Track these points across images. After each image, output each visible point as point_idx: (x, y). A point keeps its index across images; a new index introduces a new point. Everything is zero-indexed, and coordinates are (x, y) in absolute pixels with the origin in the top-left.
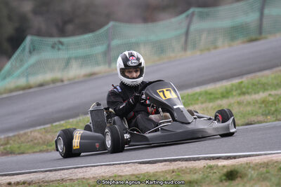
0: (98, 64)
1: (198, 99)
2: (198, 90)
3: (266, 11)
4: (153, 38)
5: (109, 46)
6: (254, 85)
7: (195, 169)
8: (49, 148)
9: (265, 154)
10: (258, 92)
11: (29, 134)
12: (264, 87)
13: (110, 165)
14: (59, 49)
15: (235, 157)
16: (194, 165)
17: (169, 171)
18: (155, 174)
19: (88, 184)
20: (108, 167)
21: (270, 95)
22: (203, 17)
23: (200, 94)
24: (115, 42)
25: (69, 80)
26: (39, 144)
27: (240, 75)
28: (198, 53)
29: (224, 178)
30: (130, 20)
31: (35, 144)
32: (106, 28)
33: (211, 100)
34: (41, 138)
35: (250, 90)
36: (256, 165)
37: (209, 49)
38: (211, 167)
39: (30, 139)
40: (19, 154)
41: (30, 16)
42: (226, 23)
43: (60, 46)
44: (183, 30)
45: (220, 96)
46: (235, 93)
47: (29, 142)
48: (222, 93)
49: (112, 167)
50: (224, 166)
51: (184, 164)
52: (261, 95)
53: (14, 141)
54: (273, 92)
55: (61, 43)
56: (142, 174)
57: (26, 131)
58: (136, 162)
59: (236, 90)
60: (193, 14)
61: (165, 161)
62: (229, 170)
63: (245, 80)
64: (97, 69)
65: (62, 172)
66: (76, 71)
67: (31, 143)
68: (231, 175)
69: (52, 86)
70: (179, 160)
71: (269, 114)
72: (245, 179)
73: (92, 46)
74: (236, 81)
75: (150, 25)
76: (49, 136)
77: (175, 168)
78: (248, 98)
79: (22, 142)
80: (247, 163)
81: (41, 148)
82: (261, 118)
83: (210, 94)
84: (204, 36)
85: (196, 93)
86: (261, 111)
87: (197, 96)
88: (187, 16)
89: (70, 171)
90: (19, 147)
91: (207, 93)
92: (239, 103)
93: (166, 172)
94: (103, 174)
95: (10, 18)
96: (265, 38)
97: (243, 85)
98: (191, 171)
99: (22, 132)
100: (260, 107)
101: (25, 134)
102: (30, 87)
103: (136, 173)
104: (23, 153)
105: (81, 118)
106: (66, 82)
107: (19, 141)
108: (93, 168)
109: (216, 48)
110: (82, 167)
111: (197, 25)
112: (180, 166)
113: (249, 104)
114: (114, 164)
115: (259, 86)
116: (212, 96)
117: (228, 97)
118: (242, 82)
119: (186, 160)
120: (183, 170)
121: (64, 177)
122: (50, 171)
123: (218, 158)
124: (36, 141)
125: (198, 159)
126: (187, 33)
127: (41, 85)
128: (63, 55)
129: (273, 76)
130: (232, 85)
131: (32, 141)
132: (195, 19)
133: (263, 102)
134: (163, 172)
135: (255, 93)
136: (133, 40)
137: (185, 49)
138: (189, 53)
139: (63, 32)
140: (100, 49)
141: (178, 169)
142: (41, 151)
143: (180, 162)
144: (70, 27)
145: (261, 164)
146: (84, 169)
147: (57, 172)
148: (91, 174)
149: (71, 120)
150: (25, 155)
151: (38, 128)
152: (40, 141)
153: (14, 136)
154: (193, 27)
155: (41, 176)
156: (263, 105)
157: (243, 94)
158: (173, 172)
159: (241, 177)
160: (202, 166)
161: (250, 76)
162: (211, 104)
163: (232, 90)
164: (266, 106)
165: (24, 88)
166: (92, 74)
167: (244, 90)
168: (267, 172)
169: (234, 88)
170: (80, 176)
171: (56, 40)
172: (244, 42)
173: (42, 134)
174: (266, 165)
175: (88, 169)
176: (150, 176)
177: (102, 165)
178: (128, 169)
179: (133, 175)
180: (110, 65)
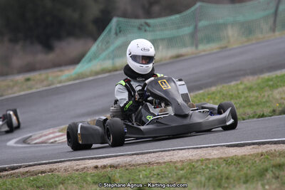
0: (185, 46)
4: (241, 18)
5: (196, 27)
14: (145, 31)
16: (284, 148)
17: (258, 154)
18: (243, 158)
19: (176, 167)
20: (195, 150)
24: (202, 24)
32: (193, 9)
43: (147, 28)
44: (272, 11)
49: (199, 151)
51: (273, 147)
55: (148, 25)
56: (229, 157)
58: (224, 146)
61: (254, 144)
64: (183, 51)
65: (149, 155)
70: (268, 143)
73: (179, 28)
75: (238, 5)
77: (264, 151)
89: (157, 154)
94: (191, 158)
98: (280, 154)
102: (116, 70)
103: (224, 156)
108: (180, 151)
110: (169, 150)
112: (269, 149)
119: (275, 143)
120: (272, 153)
121: (150, 160)
122: (137, 154)
126: (276, 13)
134: (251, 155)
136: (221, 21)
137: (273, 29)
138: (277, 33)
139: (149, 14)
140: (187, 30)
141: (267, 152)
143: (269, 145)
144: (156, 8)
146: (171, 153)
147: (143, 156)
148: (179, 157)
154: (281, 8)
155: (128, 159)
158: (262, 155)
165: (110, 71)
166: (178, 56)
170: (167, 159)
171: (142, 21)
175: (176, 152)
176: (239, 160)
177: (188, 149)
178: (215, 152)
179: (221, 158)
180: (197, 46)
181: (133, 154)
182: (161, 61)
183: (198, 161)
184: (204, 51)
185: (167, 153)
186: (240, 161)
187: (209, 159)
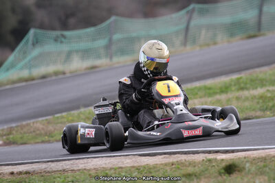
0: (99, 57)
1: (197, 94)
2: (197, 84)
3: (265, 9)
4: (153, 33)
5: (110, 40)
6: (252, 80)
7: (195, 162)
8: (51, 139)
9: (263, 149)
10: (256, 88)
11: (32, 124)
12: (262, 83)
13: (111, 156)
14: (62, 42)
15: (233, 151)
16: (193, 158)
17: (169, 163)
18: (155, 167)
19: (90, 175)
20: (109, 158)
21: (268, 91)
22: (202, 13)
23: (200, 89)
24: (116, 37)
25: (71, 72)
26: (40, 135)
27: (239, 70)
28: (198, 48)
29: (223, 171)
30: (130, 15)
31: (37, 134)
32: (108, 22)
33: (210, 95)
34: (43, 129)
35: (248, 86)
36: (254, 160)
37: (208, 45)
38: (210, 161)
39: (32, 130)
40: (22, 144)
41: (33, 9)
42: (227, 19)
43: (63, 40)
44: (183, 26)
45: (218, 91)
46: (233, 88)
47: (31, 132)
48: (221, 88)
49: (112, 160)
50: (222, 160)
51: (183, 157)
52: (260, 91)
53: (17, 131)
54: (271, 88)
55: (63, 36)
56: (142, 166)
57: (29, 122)
58: (136, 155)
59: (235, 85)
60: (193, 10)
61: (165, 153)
62: (228, 164)
63: (244, 75)
64: (98, 62)
65: (64, 162)
66: (77, 64)
67: (34, 134)
68: (230, 169)
69: (54, 78)
70: (178, 153)
71: (266, 109)
72: (243, 173)
73: (94, 40)
74: (235, 77)
75: (151, 20)
76: (51, 128)
77: (175, 160)
78: (246, 93)
79: (25, 133)
80: (245, 158)
81: (44, 139)
82: (259, 113)
83: (210, 89)
84: (203, 32)
85: (196, 88)
86: (258, 106)
87: (196, 91)
88: (188, 12)
89: (72, 162)
90: (21, 138)
91: (206, 88)
92: (238, 98)
93: (166, 165)
94: (104, 166)
95: (13, 11)
96: (263, 35)
97: (241, 81)
98: (190, 164)
99: (24, 123)
100: (258, 103)
101: (28, 125)
102: (33, 79)
103: (136, 165)
104: (25, 144)
105: (82, 110)
106: (68, 75)
107: (22, 132)
108: (94, 159)
109: (215, 44)
110: (83, 158)
111: (197, 21)
112: (179, 159)
113: (247, 99)
114: (114, 156)
115: (257, 82)
116: (211, 91)
117: (227, 92)
118: (241, 78)
119: (185, 153)
120: (182, 163)
121: (65, 167)
122: (52, 161)
123: (217, 152)
124: (38, 132)
125: (197, 152)
126: (187, 29)
127: (44, 77)
128: (65, 48)
129: (271, 72)
130: (232, 80)
131: (34, 131)
132: (195, 15)
133: (261, 97)
134: (162, 164)
135: (253, 89)
136: (134, 35)
137: (185, 43)
138: (188, 48)
139: (65, 26)
140: (102, 42)
141: (177, 162)
142: (43, 142)
143: (179, 155)
144: (72, 21)
145: (259, 158)
146: (85, 160)
147: (59, 163)
148: (93, 165)
149: (72, 112)
150: (27, 145)
151: (40, 119)
152: (43, 132)
153: (17, 127)
154: (193, 23)
156: (261, 101)
157: (242, 89)
158: (173, 165)
159: (239, 171)
160: (201, 159)
161: (248, 72)
162: (210, 99)
163: (231, 85)
164: (264, 102)
165: (26, 80)
166: (93, 67)
167: (242, 85)
168: (265, 166)
169: (233, 83)
170: (81, 167)
171: (58, 33)
172: (242, 39)
173: (44, 125)
174: (264, 159)
175: (90, 160)
176: (150, 169)
177: (102, 157)
178: (128, 161)
179: (133, 167)
180: (111, 58)
181: (48, 162)
182: (76, 71)
183: (111, 169)
184: (118, 63)
185: (81, 161)
186: (152, 171)
187: (121, 168)
